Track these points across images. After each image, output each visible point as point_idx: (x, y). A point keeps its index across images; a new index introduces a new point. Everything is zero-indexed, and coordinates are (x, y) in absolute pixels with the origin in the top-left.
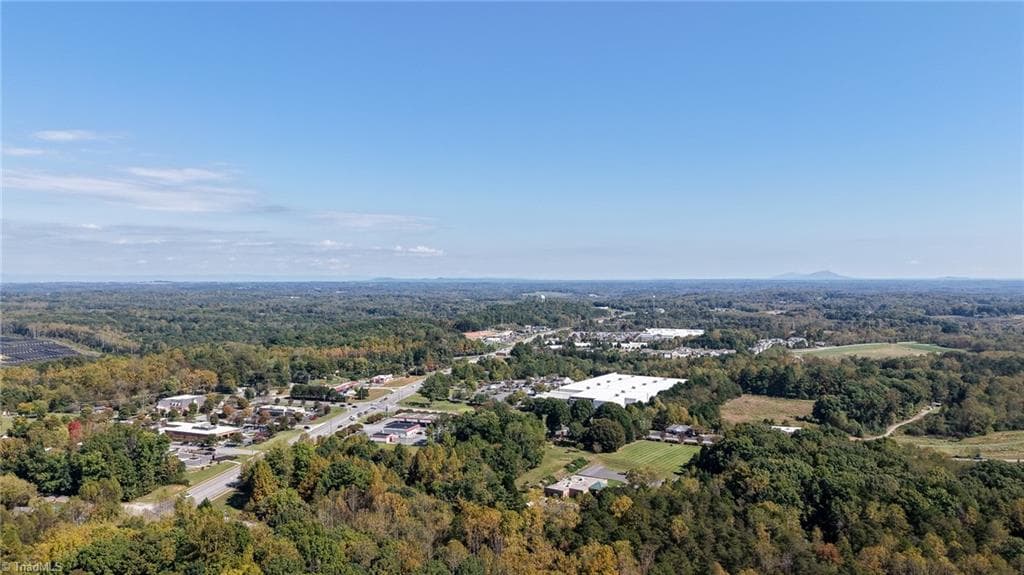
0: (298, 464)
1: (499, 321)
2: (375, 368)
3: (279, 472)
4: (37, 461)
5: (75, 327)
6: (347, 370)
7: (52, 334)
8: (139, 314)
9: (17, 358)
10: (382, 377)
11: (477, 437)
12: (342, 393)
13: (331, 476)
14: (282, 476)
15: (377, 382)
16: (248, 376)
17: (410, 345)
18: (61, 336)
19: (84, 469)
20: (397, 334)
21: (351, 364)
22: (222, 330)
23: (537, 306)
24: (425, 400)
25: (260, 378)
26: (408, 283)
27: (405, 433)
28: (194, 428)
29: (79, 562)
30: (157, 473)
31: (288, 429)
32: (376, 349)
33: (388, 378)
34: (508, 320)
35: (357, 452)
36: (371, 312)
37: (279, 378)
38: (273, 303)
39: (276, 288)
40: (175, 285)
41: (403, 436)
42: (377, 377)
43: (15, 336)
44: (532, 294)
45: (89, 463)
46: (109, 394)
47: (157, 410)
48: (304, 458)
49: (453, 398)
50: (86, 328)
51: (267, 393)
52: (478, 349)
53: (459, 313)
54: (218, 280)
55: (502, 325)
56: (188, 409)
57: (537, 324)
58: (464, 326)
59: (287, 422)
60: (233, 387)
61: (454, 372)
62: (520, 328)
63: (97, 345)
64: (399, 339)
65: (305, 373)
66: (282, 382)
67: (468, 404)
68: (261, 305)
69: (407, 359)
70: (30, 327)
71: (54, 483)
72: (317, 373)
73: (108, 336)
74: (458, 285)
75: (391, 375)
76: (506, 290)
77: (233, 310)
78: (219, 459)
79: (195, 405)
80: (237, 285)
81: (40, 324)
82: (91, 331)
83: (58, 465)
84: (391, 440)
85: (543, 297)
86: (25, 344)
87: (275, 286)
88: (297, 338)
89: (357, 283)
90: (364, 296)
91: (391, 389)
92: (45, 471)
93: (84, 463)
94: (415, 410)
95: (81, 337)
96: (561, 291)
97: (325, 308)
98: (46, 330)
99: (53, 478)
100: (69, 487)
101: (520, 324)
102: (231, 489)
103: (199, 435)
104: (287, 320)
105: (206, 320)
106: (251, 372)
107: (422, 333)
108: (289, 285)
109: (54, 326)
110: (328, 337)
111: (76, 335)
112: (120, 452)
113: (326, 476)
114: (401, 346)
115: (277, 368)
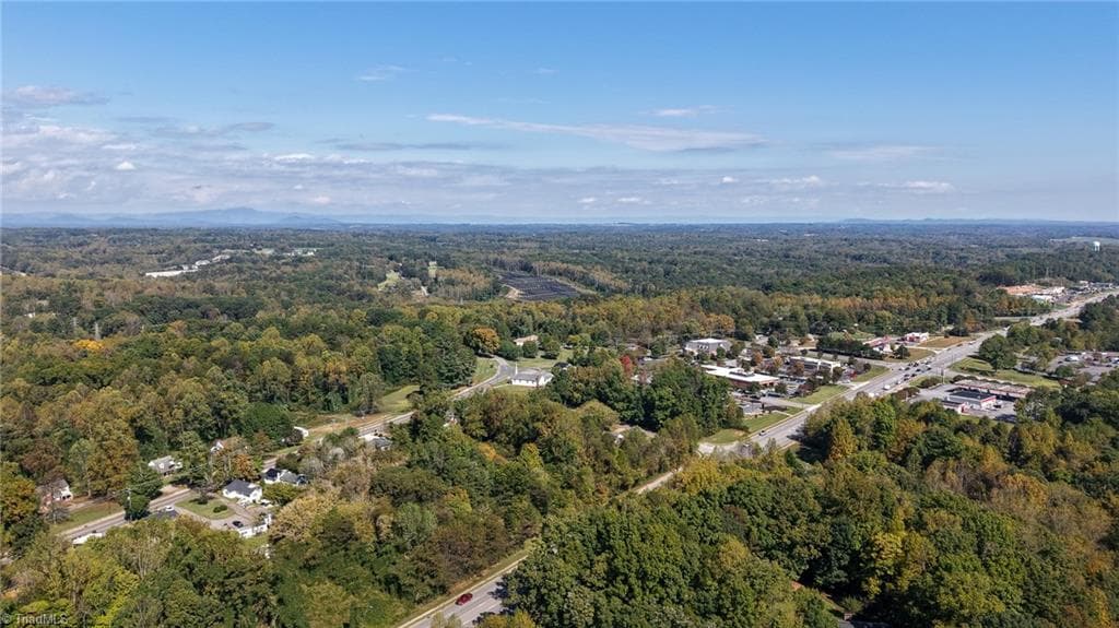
0: (878, 425)
1: (1042, 274)
2: (901, 324)
3: (857, 432)
4: (615, 391)
5: (571, 267)
6: (868, 324)
7: (552, 273)
8: (620, 255)
9: (530, 293)
10: (917, 334)
11: (1098, 420)
12: (877, 349)
13: (926, 445)
14: (860, 437)
15: (912, 340)
16: (762, 323)
17: (936, 300)
18: (560, 274)
19: (657, 403)
20: (914, 286)
21: (873, 317)
22: (704, 273)
23: (1091, 256)
24: (988, 367)
25: (777, 326)
26: (888, 225)
27: (979, 404)
28: (731, 373)
29: (732, 498)
30: (719, 416)
31: (830, 385)
32: (892, 302)
33: (925, 336)
34: (1056, 274)
35: (937, 420)
36: (859, 258)
37: (798, 328)
38: (743, 245)
39: (738, 231)
40: (637, 226)
41: (975, 407)
42: (910, 335)
43: (522, 273)
44: (1068, 241)
45: (661, 398)
46: (636, 333)
47: (685, 351)
48: (886, 420)
49: (1023, 366)
50: (580, 268)
51: (789, 343)
52: (1029, 308)
53: (969, 262)
54: (678, 222)
55: (1047, 279)
56: (715, 354)
57: (1096, 280)
58: (995, 278)
59: (830, 378)
60: (751, 333)
61: (1012, 334)
62: (1072, 284)
63: (590, 284)
64: (920, 291)
65: (825, 324)
66: (800, 333)
67: (1045, 377)
68: (730, 248)
69: (940, 316)
70: (533, 265)
71: (629, 413)
72: (837, 325)
73: (601, 276)
74: (955, 226)
75: (926, 334)
76: (1024, 234)
77: (705, 253)
78: (768, 408)
79: (723, 350)
80: (697, 227)
81: (542, 263)
82: (585, 271)
83: (633, 397)
84: (963, 411)
85: (1097, 244)
86: (533, 281)
87: (737, 228)
88: (795, 285)
89: (827, 225)
90: (842, 240)
91: (933, 350)
92: (623, 401)
93: (657, 398)
94: (979, 378)
95: (577, 275)
96: (1112, 237)
97: (803, 252)
98: (547, 269)
99: (628, 408)
100: (642, 419)
101: (1071, 279)
102: (794, 442)
103: (739, 381)
104: (766, 265)
105: (685, 263)
106: (766, 320)
107: (947, 285)
108: (751, 227)
109: (554, 265)
110: (829, 286)
111: (573, 274)
112: (687, 390)
113: (920, 444)
114: (924, 300)
115: (794, 316)
